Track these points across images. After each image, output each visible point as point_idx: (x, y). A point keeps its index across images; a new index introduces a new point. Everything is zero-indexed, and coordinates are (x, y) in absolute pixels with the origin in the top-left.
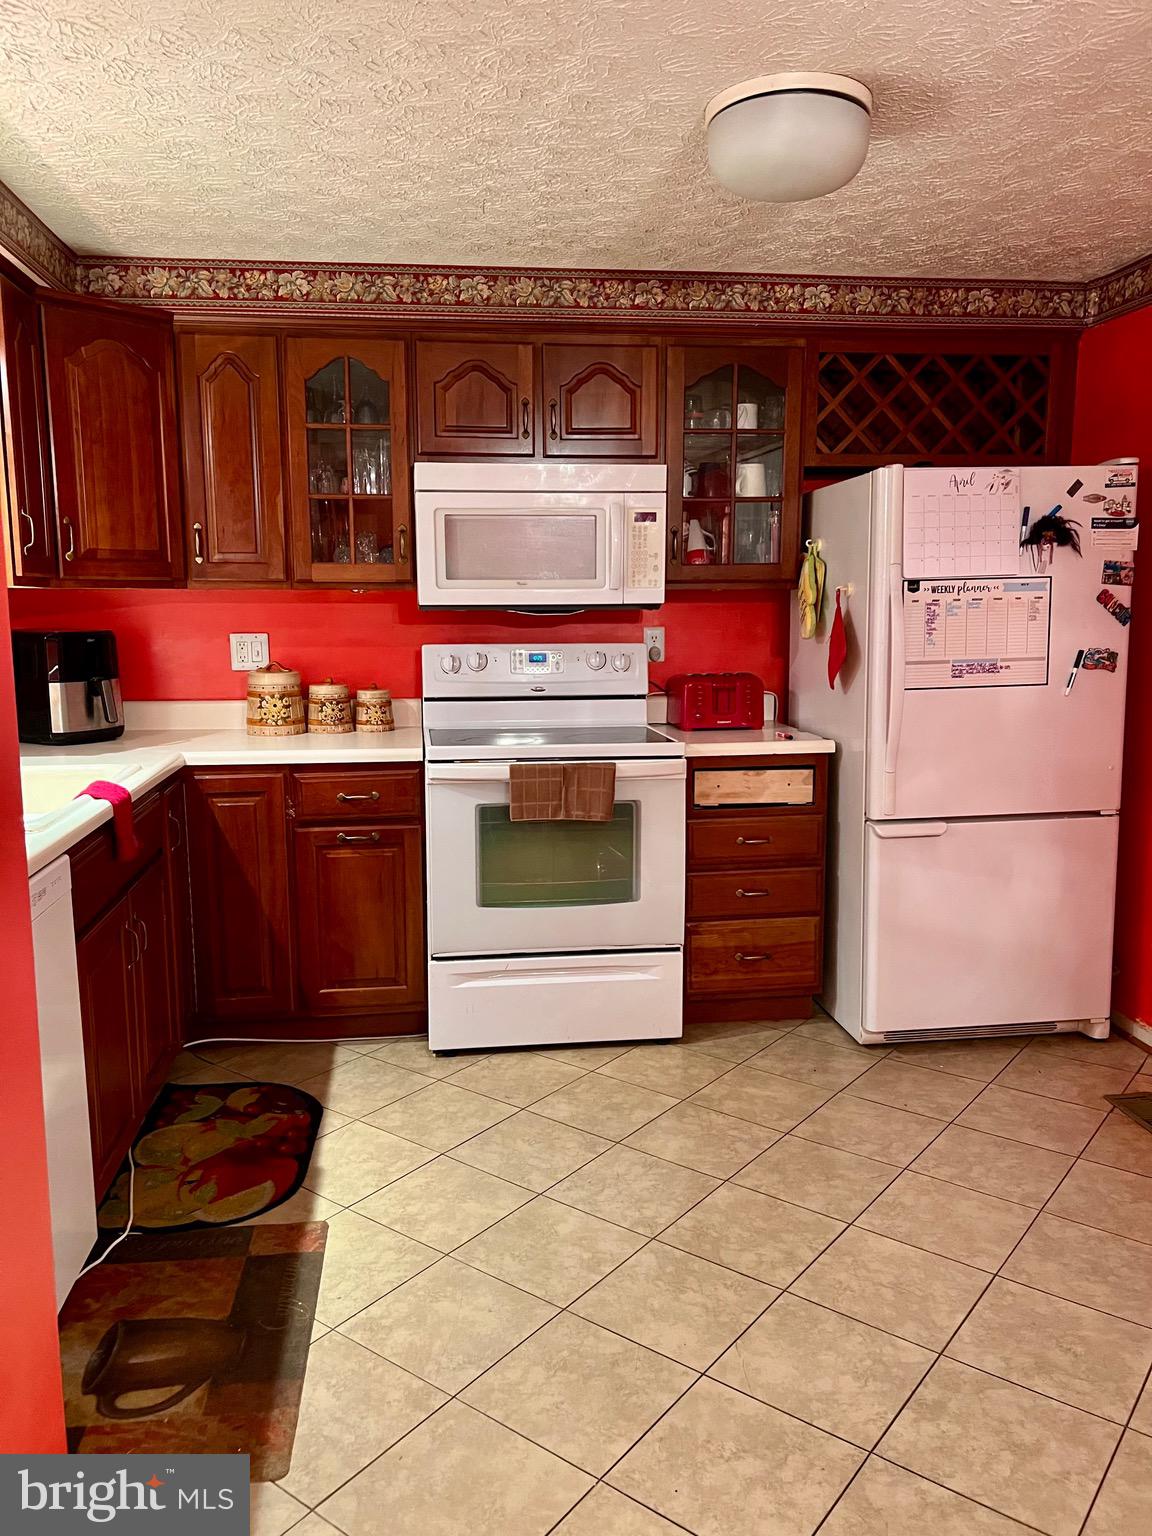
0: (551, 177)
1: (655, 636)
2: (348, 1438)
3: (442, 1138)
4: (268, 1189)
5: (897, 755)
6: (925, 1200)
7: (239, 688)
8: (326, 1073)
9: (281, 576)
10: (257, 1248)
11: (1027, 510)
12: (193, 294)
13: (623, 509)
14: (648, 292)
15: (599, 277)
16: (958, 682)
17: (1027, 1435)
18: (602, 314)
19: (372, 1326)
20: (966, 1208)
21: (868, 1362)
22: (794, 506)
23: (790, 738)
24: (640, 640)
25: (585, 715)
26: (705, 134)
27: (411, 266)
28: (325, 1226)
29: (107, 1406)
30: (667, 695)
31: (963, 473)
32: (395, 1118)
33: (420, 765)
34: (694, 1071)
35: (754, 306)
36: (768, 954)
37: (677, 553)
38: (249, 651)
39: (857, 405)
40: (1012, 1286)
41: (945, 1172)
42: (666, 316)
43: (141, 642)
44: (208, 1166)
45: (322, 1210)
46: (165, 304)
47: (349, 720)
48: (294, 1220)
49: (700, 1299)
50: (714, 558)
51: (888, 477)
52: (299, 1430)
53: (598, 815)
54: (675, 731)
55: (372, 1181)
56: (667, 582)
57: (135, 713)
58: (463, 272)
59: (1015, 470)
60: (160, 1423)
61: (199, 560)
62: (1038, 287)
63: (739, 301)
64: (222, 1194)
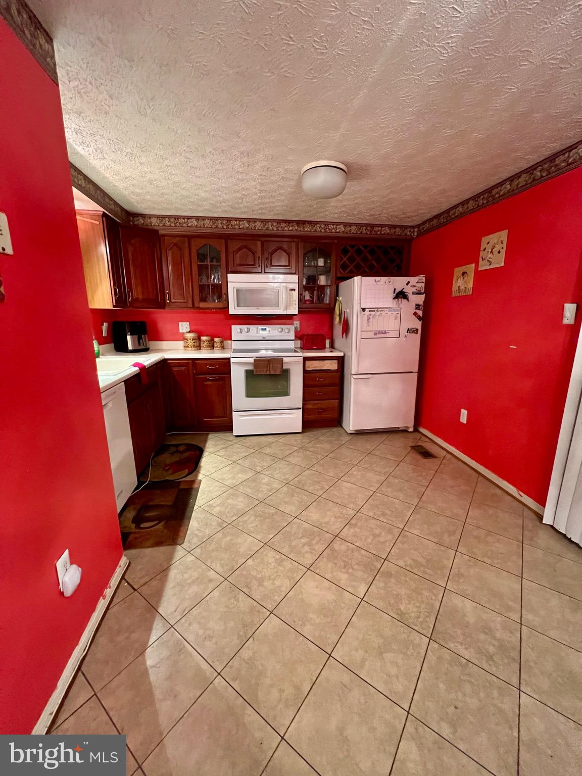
0: (261, 191)
1: (297, 323)
2: (201, 534)
3: (235, 458)
4: (186, 471)
5: (359, 356)
6: (360, 473)
7: (182, 338)
8: (205, 441)
9: (191, 306)
10: (182, 486)
11: (395, 289)
12: (164, 225)
13: (286, 288)
14: (293, 226)
15: (279, 222)
16: (375, 337)
17: (377, 531)
18: (280, 233)
19: (210, 506)
20: (370, 475)
21: (339, 514)
22: (334, 287)
23: (331, 352)
24: (293, 324)
25: (277, 345)
26: (301, 178)
27: (226, 218)
28: (201, 481)
29: (138, 527)
30: (300, 340)
31: (378, 278)
32: (223, 453)
33: (229, 359)
34: (304, 441)
35: (323, 231)
36: (325, 410)
37: (301, 300)
38: (184, 327)
39: (351, 259)
40: (379, 494)
41: (367, 466)
42: (298, 233)
43: (155, 324)
44: (171, 465)
45: (200, 477)
46: (156, 228)
47: (212, 346)
48: (192, 479)
49: (297, 499)
50: (312, 302)
51: (357, 279)
52: (188, 532)
53: (278, 373)
54: (302, 350)
55: (215, 469)
56: (299, 308)
57: (152, 344)
58: (240, 220)
59: (392, 278)
60: (151, 531)
61: (168, 301)
62: (401, 227)
63: (319, 229)
64: (174, 473)
